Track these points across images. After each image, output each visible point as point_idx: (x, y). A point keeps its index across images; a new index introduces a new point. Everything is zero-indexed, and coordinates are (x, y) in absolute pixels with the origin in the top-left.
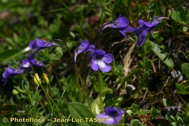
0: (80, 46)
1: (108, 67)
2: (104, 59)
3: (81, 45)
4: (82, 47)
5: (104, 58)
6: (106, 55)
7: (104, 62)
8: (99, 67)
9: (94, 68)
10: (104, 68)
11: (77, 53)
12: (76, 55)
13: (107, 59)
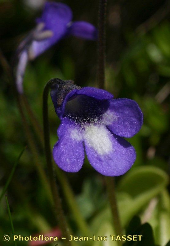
0: (41, 26)
1: (123, 150)
2: (110, 116)
3: (45, 21)
4: (45, 29)
5: (108, 112)
6: (115, 103)
7: (108, 128)
8: (89, 156)
9: (67, 160)
10: (108, 158)
11: (28, 54)
12: (24, 59)
13: (119, 119)
